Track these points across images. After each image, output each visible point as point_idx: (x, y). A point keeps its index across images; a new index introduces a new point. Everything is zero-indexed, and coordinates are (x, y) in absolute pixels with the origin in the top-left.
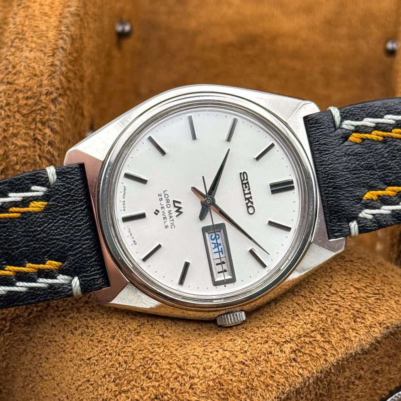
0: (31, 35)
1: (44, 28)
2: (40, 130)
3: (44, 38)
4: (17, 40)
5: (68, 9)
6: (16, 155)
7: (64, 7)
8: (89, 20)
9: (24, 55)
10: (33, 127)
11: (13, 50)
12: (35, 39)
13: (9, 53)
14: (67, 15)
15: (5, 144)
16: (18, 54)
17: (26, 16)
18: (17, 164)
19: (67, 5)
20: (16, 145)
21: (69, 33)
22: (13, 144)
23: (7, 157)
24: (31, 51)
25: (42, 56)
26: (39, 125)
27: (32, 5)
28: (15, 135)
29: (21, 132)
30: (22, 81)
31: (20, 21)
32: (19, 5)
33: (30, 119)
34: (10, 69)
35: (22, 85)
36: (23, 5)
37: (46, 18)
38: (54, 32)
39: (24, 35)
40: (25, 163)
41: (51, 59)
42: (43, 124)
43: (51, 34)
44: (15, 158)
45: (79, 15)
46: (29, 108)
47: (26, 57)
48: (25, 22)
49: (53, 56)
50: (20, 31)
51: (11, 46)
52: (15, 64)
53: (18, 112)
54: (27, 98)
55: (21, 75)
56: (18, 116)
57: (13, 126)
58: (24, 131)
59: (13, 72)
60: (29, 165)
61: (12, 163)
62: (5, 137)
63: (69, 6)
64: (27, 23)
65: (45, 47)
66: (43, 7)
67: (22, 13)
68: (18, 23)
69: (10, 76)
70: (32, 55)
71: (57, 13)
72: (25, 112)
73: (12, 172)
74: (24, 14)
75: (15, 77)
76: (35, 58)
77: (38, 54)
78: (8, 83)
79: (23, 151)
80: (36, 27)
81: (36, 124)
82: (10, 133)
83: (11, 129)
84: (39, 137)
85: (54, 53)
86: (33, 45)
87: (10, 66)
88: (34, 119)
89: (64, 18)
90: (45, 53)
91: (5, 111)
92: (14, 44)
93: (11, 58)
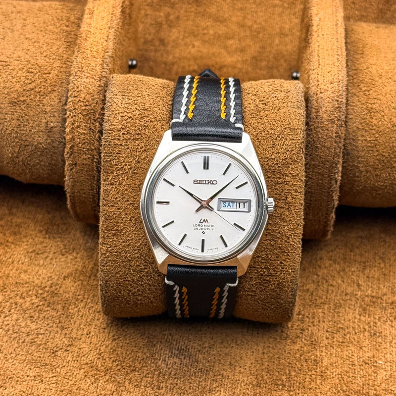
0: (87, 69)
1: (94, 65)
2: (93, 124)
3: (94, 71)
4: (79, 72)
5: (107, 54)
6: (79, 138)
7: (104, 52)
8: (118, 59)
9: (83, 81)
10: (89, 122)
11: (76, 77)
12: (89, 71)
13: (74, 79)
14: (107, 57)
15: (73, 132)
16: (79, 80)
17: (83, 58)
18: (79, 143)
19: (106, 51)
20: (80, 132)
21: (108, 68)
22: (77, 131)
23: (74, 140)
24: (87, 78)
25: (94, 81)
26: (92, 121)
27: (86, 51)
28: (78, 127)
29: (82, 125)
30: (83, 96)
31: (80, 61)
32: (78, 51)
33: (87, 118)
34: (75, 89)
35: (83, 98)
36: (81, 51)
37: (95, 59)
38: (100, 67)
39: (82, 69)
40: (85, 143)
41: (99, 83)
42: (95, 121)
43: (99, 68)
44: (78, 140)
45: (113, 57)
46: (87, 111)
47: (84, 82)
48: (82, 61)
49: (100, 81)
50: (80, 66)
51: (75, 76)
52: (77, 86)
53: (80, 113)
54: (86, 106)
55: (82, 92)
56: (80, 116)
57: (78, 122)
58: (84, 124)
59: (78, 90)
60: (87, 144)
61: (77, 143)
62: (73, 128)
63: (107, 52)
64: (83, 62)
65: (95, 76)
66: (92, 52)
67: (80, 56)
68: (79, 62)
69: (75, 93)
70: (87, 81)
71: (101, 56)
72: (84, 113)
73: (77, 148)
74: (82, 57)
75: (79, 93)
76: (89, 82)
77: (91, 80)
78: (75, 96)
79: (83, 136)
80: (89, 64)
81: (91, 120)
82: (76, 125)
83: (76, 123)
84: (93, 128)
85: (101, 80)
86: (88, 75)
87: (75, 87)
88: (90, 118)
89: (105, 59)
90: (95, 79)
91: (73, 113)
92: (77, 74)
93: (75, 82)
